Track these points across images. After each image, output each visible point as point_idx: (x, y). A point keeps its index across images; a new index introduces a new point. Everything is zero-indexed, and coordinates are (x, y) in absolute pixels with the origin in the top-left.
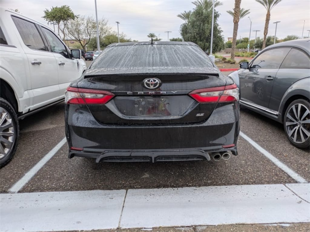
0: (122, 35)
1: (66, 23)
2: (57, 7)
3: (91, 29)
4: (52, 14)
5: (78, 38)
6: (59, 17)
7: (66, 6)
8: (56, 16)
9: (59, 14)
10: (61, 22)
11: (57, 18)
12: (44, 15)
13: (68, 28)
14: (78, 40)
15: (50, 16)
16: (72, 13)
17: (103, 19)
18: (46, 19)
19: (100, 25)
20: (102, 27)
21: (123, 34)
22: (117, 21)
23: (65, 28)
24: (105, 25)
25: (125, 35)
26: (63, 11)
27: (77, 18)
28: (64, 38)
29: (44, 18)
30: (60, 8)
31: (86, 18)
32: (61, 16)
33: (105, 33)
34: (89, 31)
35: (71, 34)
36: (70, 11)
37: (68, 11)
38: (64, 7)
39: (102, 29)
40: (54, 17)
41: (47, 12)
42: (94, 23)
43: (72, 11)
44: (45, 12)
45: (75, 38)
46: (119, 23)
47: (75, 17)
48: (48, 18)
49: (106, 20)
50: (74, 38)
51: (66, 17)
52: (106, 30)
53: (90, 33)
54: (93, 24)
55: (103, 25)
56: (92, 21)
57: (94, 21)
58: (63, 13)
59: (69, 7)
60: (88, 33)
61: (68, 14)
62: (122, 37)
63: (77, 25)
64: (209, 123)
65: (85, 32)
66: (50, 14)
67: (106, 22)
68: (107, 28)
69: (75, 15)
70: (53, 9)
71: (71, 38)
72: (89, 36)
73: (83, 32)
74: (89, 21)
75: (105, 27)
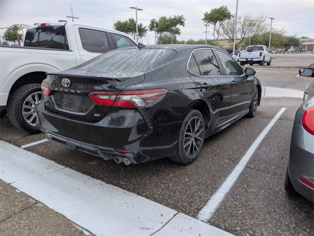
0: (282, 32)
1: (222, 23)
2: (216, 8)
3: (247, 27)
4: (210, 16)
5: (232, 37)
6: (216, 18)
7: (224, 6)
8: (213, 17)
9: (216, 15)
10: (218, 23)
11: (214, 19)
12: (204, 17)
13: (223, 28)
14: (231, 39)
15: (208, 17)
16: (229, 13)
17: (262, 15)
18: (204, 21)
19: (258, 22)
20: (259, 25)
21: (283, 30)
22: (271, 17)
23: (221, 28)
24: (264, 22)
25: (285, 31)
26: (220, 12)
27: (233, 17)
28: (218, 38)
29: (203, 20)
30: (218, 9)
31: (244, 16)
32: (218, 17)
33: (261, 31)
34: (244, 29)
35: (226, 34)
36: (227, 11)
37: (225, 11)
38: (222, 7)
39: (259, 26)
40: (211, 18)
41: (206, 14)
42: (251, 21)
43: (229, 10)
44: (205, 15)
45: (229, 37)
46: (274, 19)
47: (231, 17)
48: (206, 20)
49: (264, 17)
50: (227, 38)
51: (223, 17)
52: (264, 27)
53: (245, 32)
54: (249, 22)
55: (261, 22)
56: (250, 19)
57: (251, 19)
58: (220, 14)
59: (227, 7)
60: (243, 31)
61: (225, 14)
62: (281, 34)
63: (233, 25)
64: (99, 124)
65: (240, 31)
66: (208, 16)
67: (264, 19)
68: (264, 25)
69: (231, 15)
70: (213, 10)
71: (225, 37)
72: (243, 35)
73: (238, 31)
74: (246, 19)
75: (262, 24)
